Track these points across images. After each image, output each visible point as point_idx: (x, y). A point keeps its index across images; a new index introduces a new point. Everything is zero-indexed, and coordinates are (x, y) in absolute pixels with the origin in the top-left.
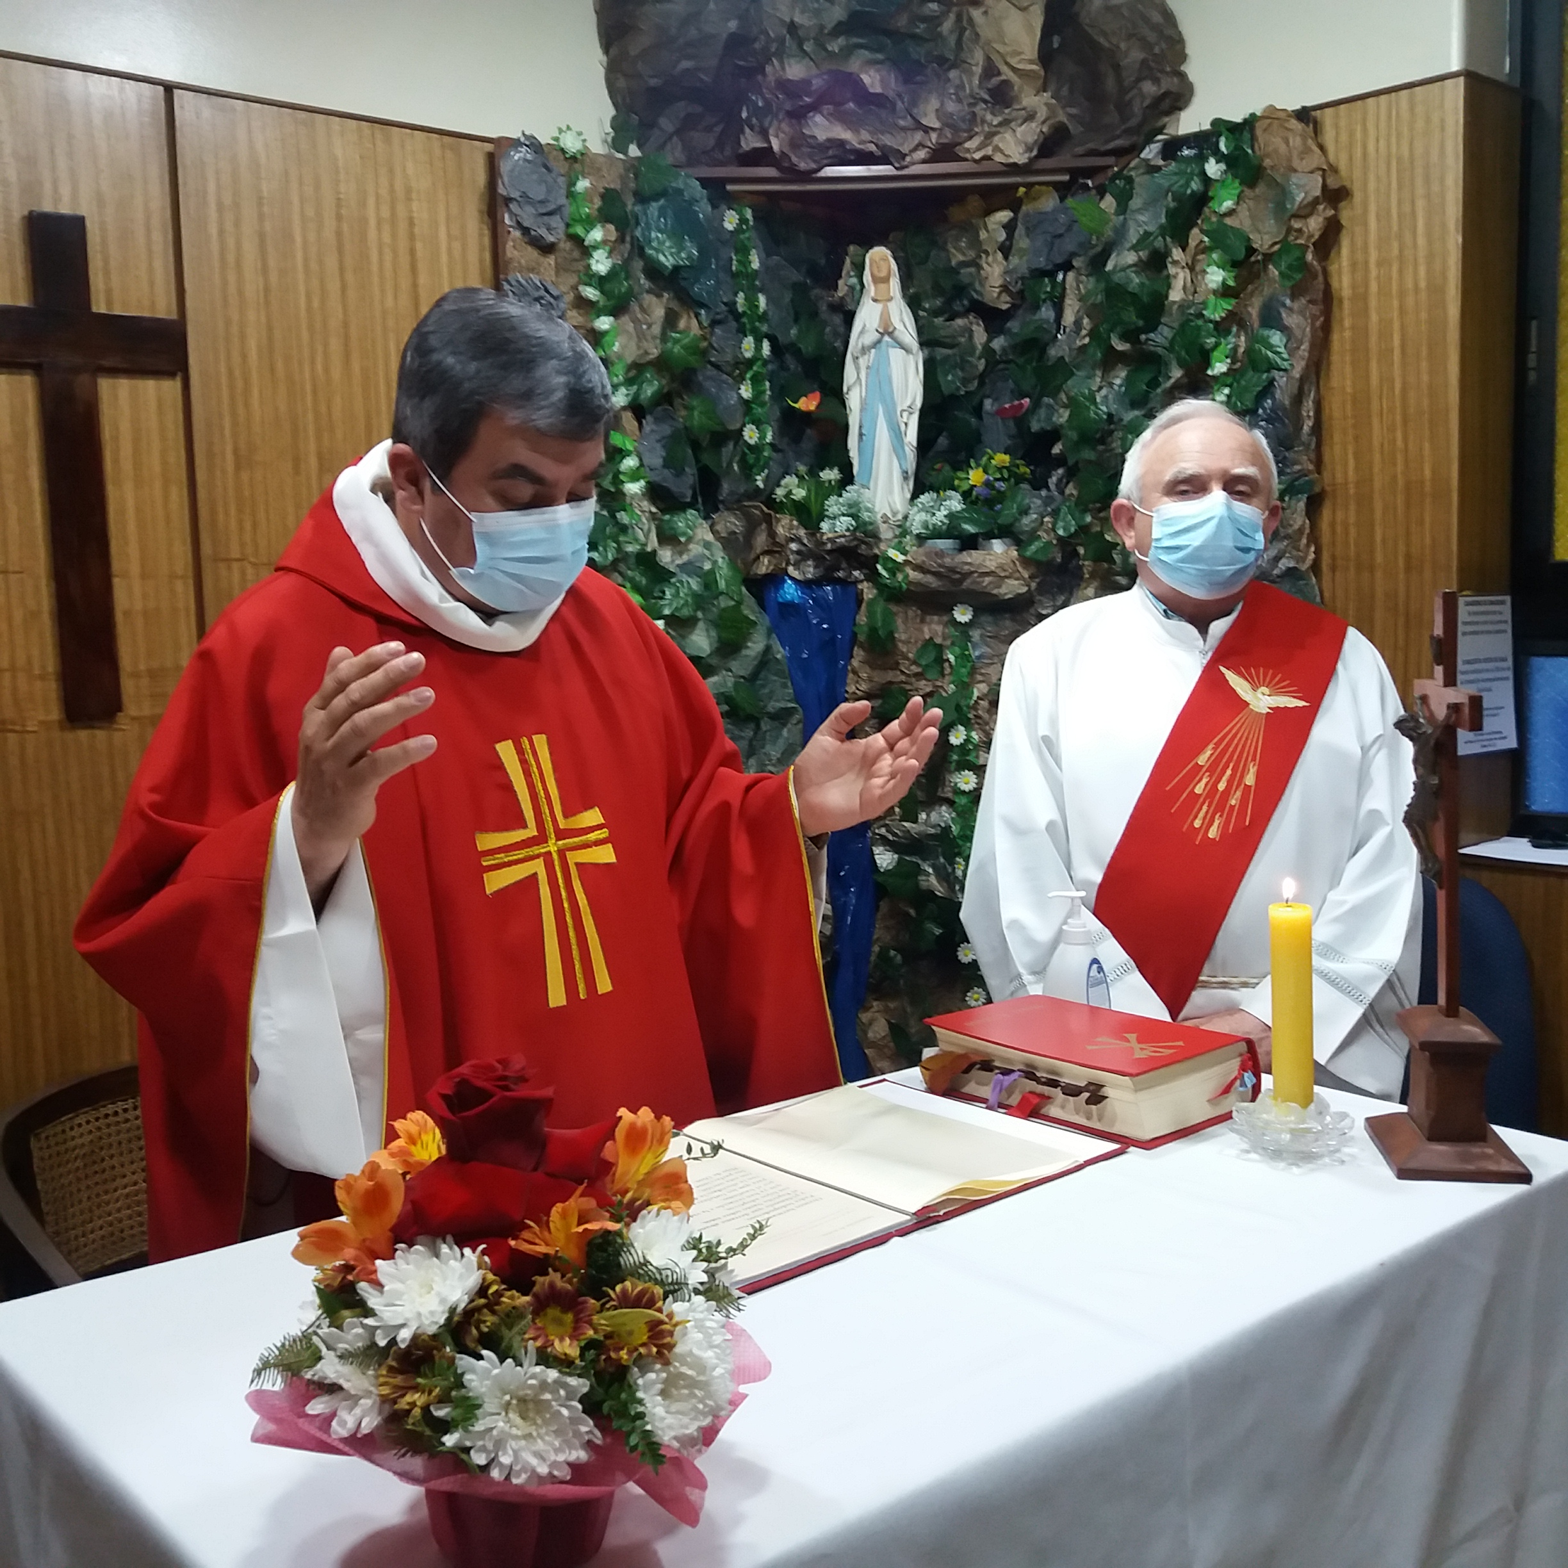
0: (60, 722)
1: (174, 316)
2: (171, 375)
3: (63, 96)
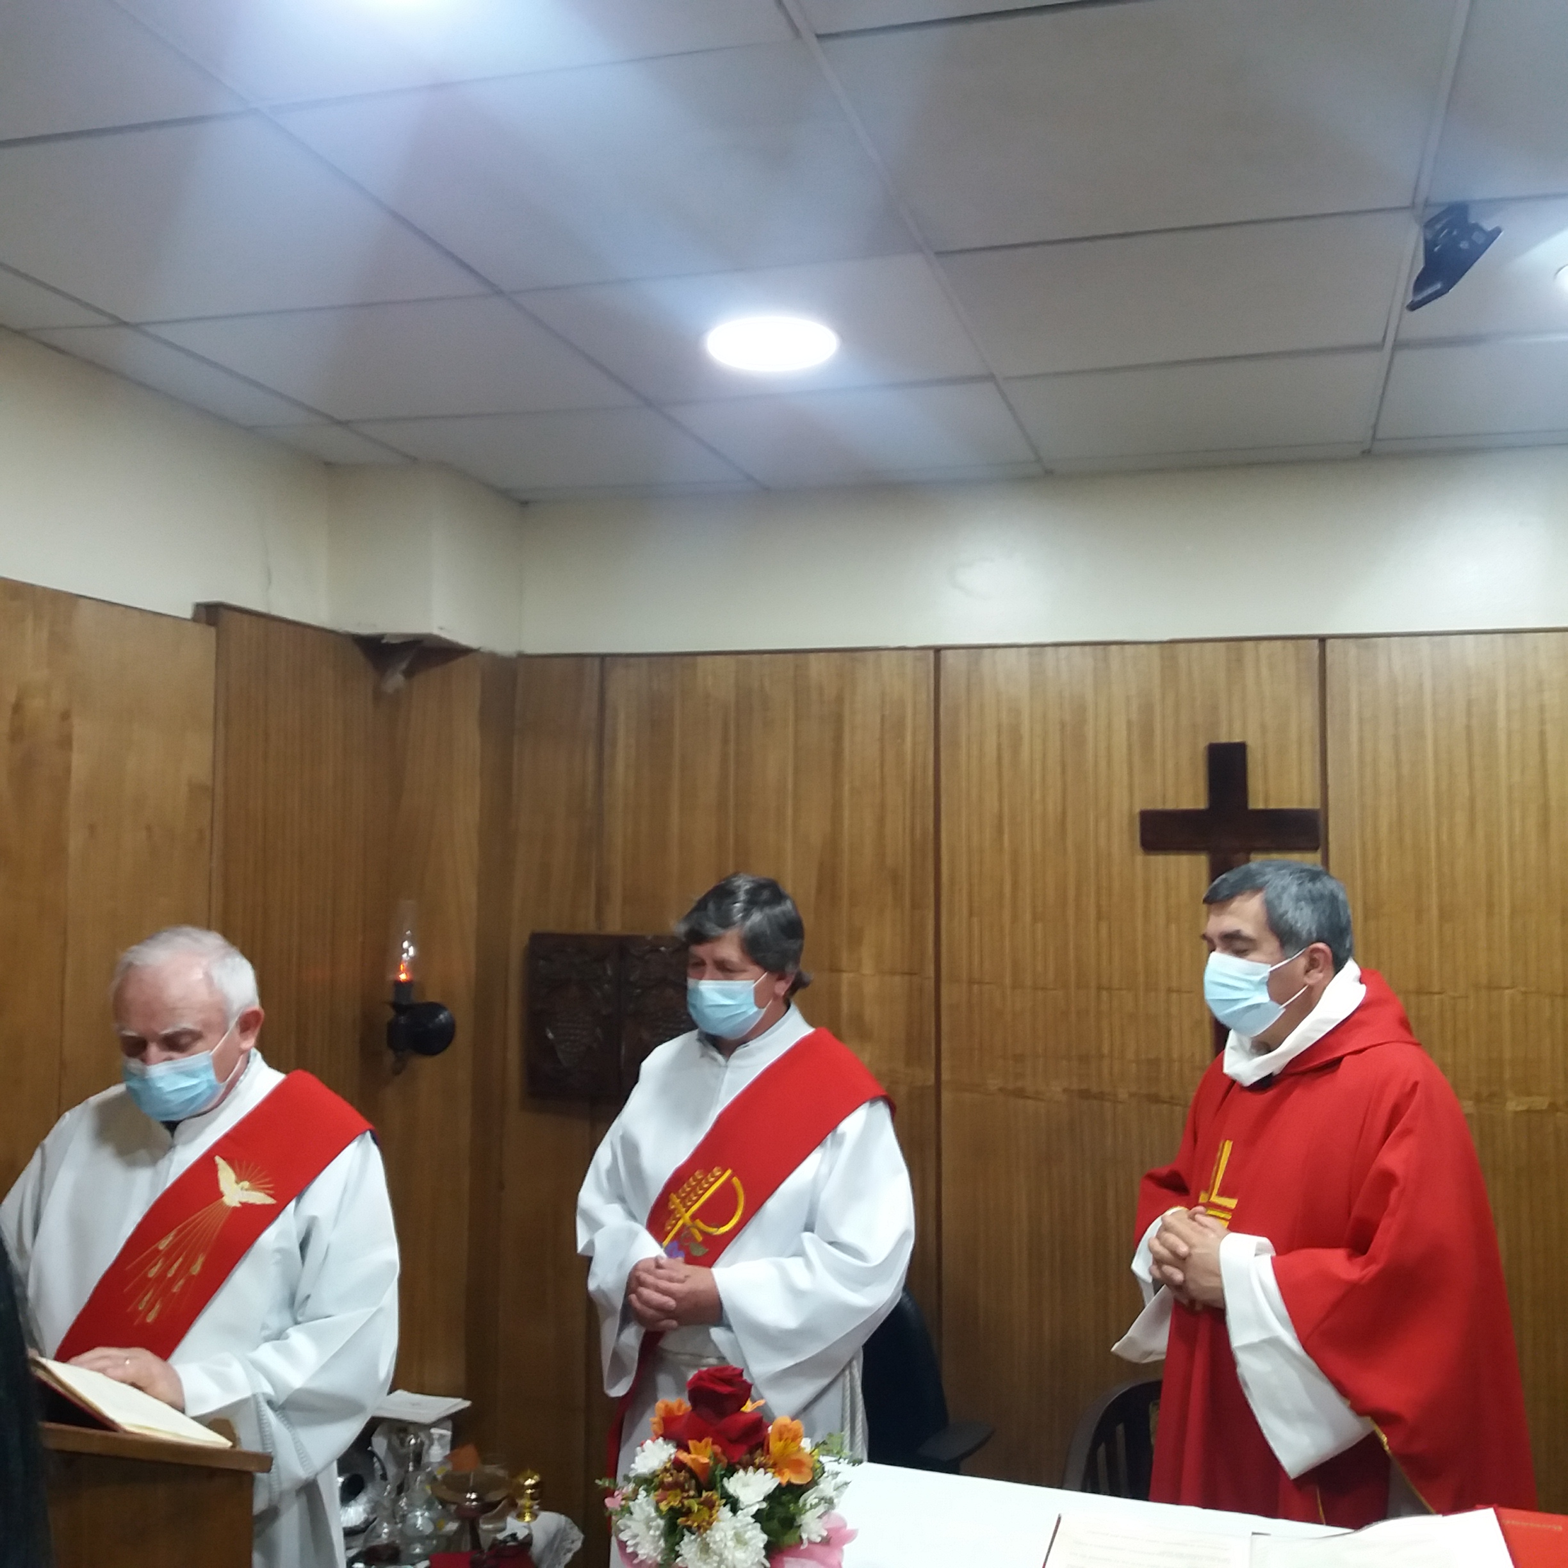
3: (1240, 660)
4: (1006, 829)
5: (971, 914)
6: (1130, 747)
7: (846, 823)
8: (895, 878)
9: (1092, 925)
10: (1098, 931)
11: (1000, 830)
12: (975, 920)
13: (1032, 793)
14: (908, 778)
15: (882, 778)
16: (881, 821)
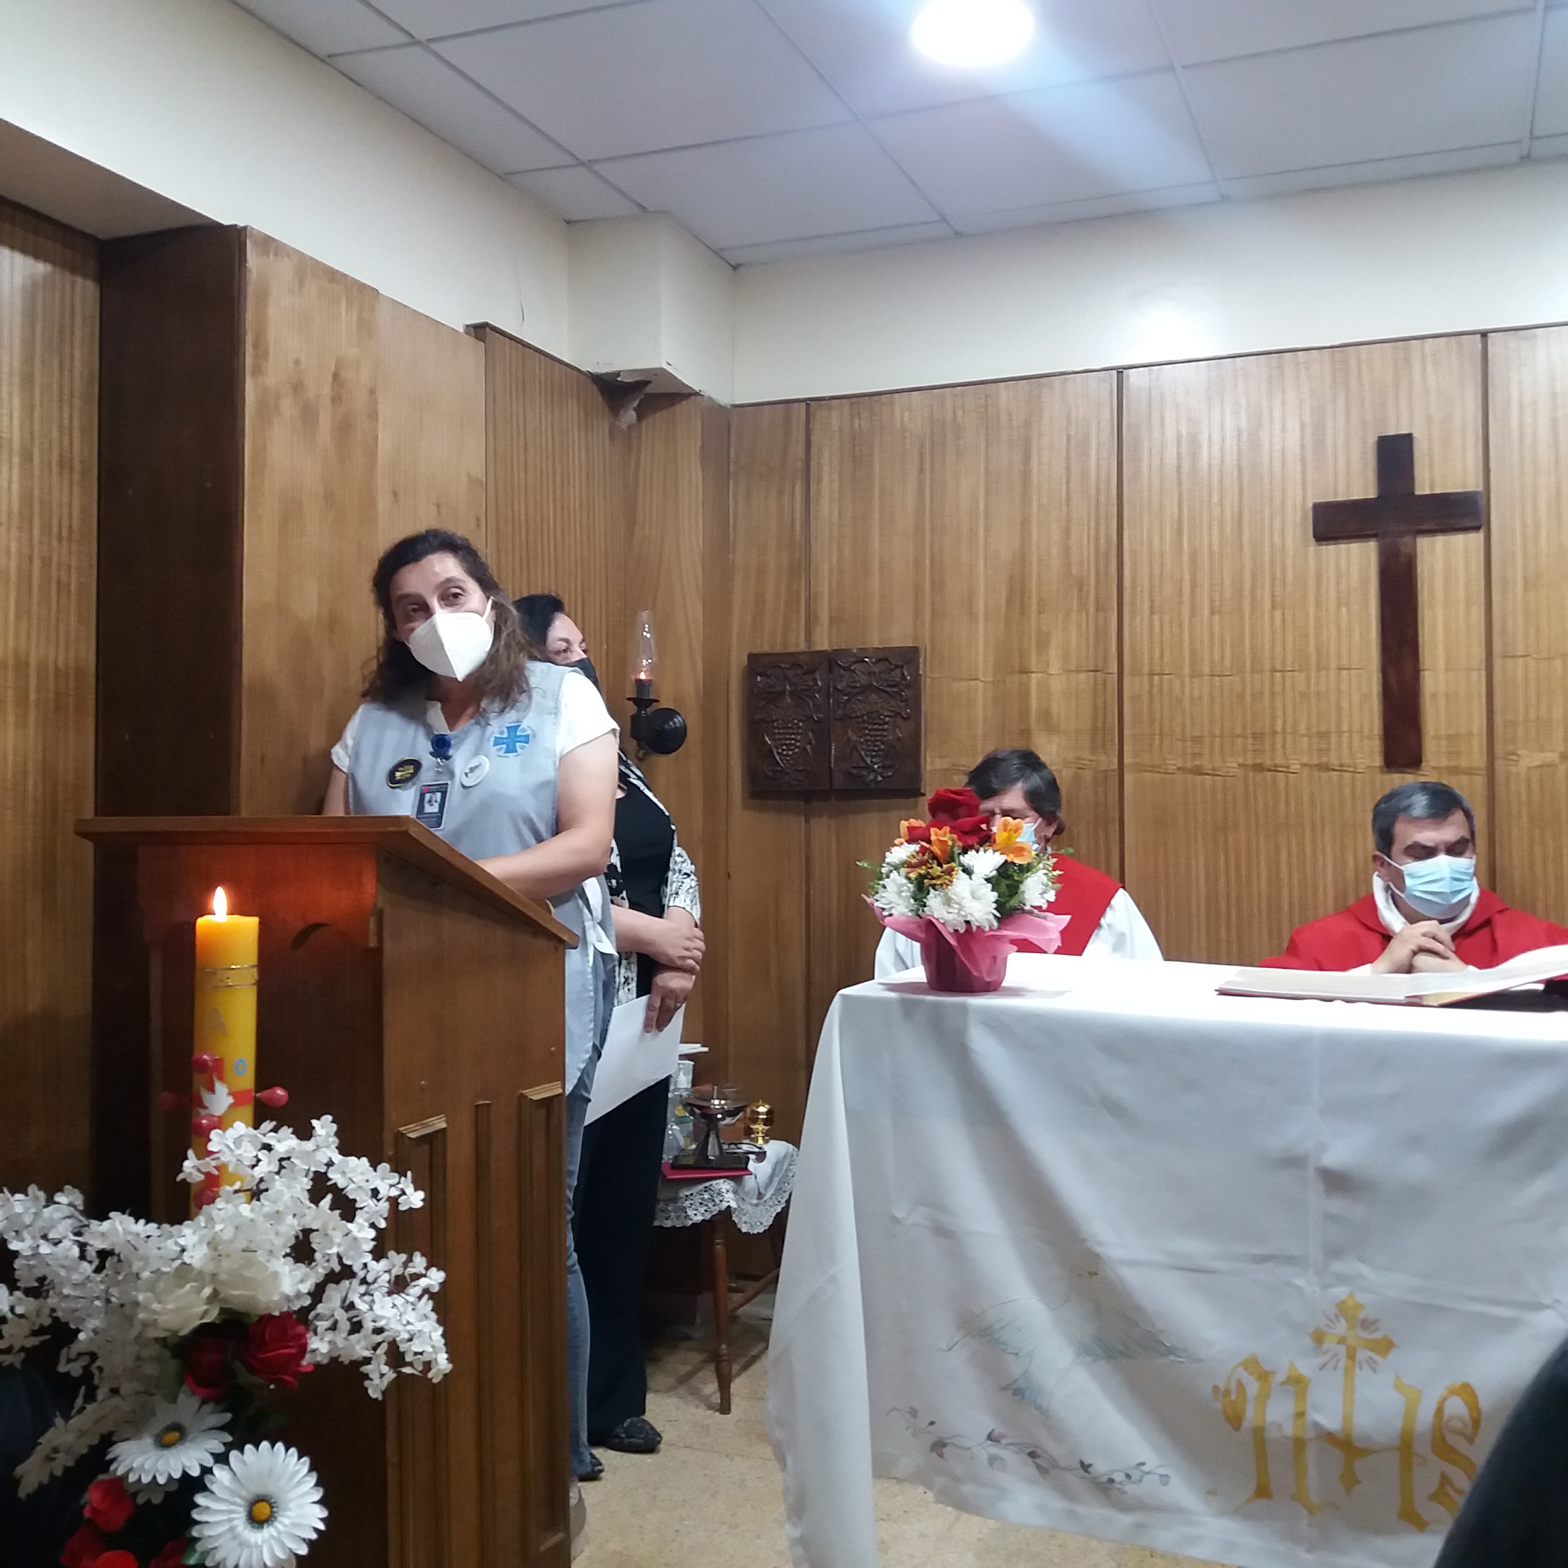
0: (1380, 767)
1: (1481, 489)
2: (1477, 528)
3: (1407, 360)
4: (1186, 532)
5: (1152, 612)
6: (1303, 447)
7: (1035, 537)
8: (1081, 586)
9: (1267, 615)
10: (1272, 618)
11: (1179, 532)
12: (1156, 617)
13: (1210, 497)
14: (1093, 492)
15: (1068, 494)
16: (1067, 533)
